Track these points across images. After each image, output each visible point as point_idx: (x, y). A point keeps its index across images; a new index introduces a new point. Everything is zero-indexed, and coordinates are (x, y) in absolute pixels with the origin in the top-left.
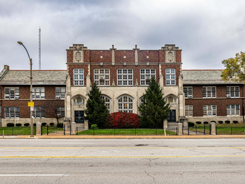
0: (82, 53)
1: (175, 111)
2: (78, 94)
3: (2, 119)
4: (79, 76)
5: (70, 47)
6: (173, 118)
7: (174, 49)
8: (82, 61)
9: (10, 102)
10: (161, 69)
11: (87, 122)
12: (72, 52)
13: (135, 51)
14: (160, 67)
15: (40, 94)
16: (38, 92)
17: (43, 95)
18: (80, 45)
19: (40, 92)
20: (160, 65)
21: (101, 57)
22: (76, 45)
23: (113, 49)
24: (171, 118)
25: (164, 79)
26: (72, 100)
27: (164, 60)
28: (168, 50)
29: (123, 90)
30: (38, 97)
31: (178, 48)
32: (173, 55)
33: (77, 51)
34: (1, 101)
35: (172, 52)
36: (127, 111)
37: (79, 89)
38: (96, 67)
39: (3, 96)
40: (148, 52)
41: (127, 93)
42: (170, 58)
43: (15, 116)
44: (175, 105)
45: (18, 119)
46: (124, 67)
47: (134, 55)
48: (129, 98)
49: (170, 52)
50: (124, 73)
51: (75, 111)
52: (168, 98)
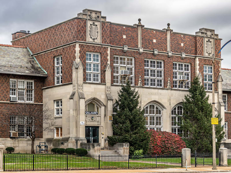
0: (98, 26)
2: (93, 97)
4: (92, 65)
7: (212, 36)
8: (99, 41)
10: (199, 65)
11: (128, 147)
12: (85, 23)
13: (167, 32)
14: (197, 62)
18: (96, 12)
20: (197, 59)
21: (124, 37)
22: (91, 11)
23: (140, 25)
27: (202, 53)
28: (207, 37)
29: (152, 94)
31: (217, 35)
32: (213, 46)
33: (91, 23)
35: (211, 40)
36: (154, 129)
37: (95, 88)
38: (117, 53)
40: (182, 36)
41: (157, 100)
42: (208, 49)
46: (152, 57)
47: (166, 39)
48: (157, 108)
49: (209, 41)
50: (151, 66)
51: (86, 127)
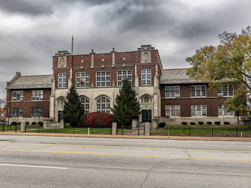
0: (65, 59)
1: (151, 111)
2: (60, 96)
3: (9, 118)
4: (63, 79)
5: (56, 54)
6: (149, 119)
7: (149, 49)
8: (65, 66)
9: (16, 104)
10: (137, 69)
11: (63, 122)
12: (57, 58)
13: (112, 53)
14: (136, 68)
15: (40, 96)
16: (38, 95)
17: (42, 97)
18: (64, 52)
19: (40, 95)
20: (136, 66)
21: (82, 61)
22: (61, 52)
23: (93, 53)
24: (147, 119)
25: (140, 79)
26: (56, 101)
27: (139, 61)
28: (144, 51)
29: (100, 91)
30: (38, 99)
31: (154, 48)
32: (149, 56)
33: (61, 57)
34: (10, 103)
35: (147, 52)
36: (104, 111)
37: (62, 91)
38: (77, 71)
39: (11, 98)
40: (124, 54)
41: (104, 94)
43: (20, 116)
44: (151, 105)
45: (21, 119)
46: (102, 70)
47: (111, 58)
48: (107, 99)
49: (146, 53)
50: (102, 75)
51: (59, 111)
52: (144, 98)
